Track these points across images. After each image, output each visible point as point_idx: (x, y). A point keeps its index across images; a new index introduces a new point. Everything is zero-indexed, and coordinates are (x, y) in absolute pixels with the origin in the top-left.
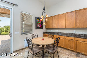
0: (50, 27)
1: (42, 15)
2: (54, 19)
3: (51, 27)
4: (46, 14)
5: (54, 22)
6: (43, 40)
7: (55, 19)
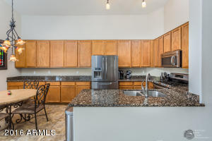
0: (28, 65)
1: (8, 39)
2: (41, 47)
3: (33, 64)
4: (19, 38)
5: (40, 55)
6: (10, 94)
7: (44, 48)
